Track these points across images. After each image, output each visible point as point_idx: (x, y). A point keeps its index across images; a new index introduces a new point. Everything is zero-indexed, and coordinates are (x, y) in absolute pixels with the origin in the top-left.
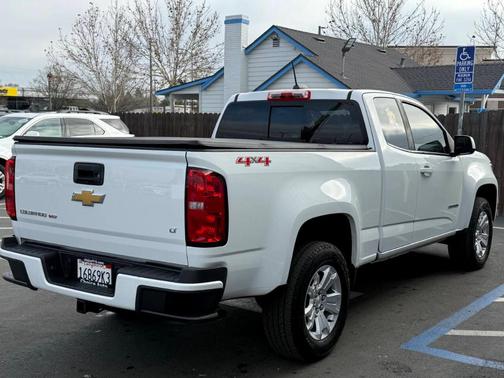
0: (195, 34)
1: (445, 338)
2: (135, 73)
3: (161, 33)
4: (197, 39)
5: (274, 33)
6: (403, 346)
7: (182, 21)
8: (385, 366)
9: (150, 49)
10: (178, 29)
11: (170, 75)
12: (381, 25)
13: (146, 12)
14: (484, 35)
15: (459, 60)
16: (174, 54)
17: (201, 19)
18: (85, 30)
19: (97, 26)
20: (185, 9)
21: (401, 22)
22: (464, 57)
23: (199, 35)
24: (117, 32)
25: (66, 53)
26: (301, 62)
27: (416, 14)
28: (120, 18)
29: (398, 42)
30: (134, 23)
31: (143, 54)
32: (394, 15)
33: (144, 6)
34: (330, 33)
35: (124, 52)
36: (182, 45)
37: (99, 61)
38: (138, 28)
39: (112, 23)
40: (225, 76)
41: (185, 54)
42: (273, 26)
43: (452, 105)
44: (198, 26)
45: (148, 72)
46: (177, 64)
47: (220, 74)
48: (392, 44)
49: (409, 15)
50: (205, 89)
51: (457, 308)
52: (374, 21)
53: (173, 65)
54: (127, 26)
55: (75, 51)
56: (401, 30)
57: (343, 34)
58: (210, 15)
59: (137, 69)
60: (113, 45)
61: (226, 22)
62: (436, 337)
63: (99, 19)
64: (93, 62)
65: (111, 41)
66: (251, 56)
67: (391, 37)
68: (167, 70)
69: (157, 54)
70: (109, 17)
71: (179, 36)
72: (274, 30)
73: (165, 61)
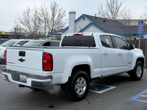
0: (59, 16)
1: (140, 97)
2: (41, 28)
3: (49, 16)
4: (59, 18)
5: (83, 16)
6: (130, 99)
7: (55, 12)
8: (126, 103)
9: (45, 21)
10: (54, 15)
11: (51, 28)
12: (114, 14)
13: (44, 10)
14: (144, 16)
15: (139, 24)
16: (52, 22)
17: (60, 12)
18: (26, 15)
19: (30, 14)
20: (56, 9)
21: (119, 13)
22: (140, 24)
23: (60, 16)
24: (35, 15)
25: (20, 22)
26: (91, 25)
27: (124, 11)
28: (36, 12)
29: (119, 19)
30: (40, 13)
31: (43, 22)
32: (117, 11)
33: (44, 8)
34: (99, 16)
35: (37, 22)
36: (55, 19)
37: (30, 24)
38: (42, 15)
39: (34, 13)
40: (69, 29)
41: (56, 22)
42: (83, 14)
43: (135, 37)
44: (60, 14)
45: (45, 27)
46: (53, 25)
47: (67, 28)
48: (117, 19)
49: (122, 11)
50: (63, 32)
51: (143, 91)
52: (112, 13)
53: (52, 25)
54: (38, 14)
55: (23, 21)
56: (119, 15)
57: (103, 16)
58: (63, 11)
59: (41, 27)
60: (34, 20)
61: (69, 13)
62: (138, 97)
63: (30, 12)
64: (28, 24)
65: (34, 18)
66: (77, 23)
67: (117, 17)
68: (50, 27)
69: (48, 22)
70: (33, 11)
71: (54, 17)
72: (83, 15)
73: (50, 24)
